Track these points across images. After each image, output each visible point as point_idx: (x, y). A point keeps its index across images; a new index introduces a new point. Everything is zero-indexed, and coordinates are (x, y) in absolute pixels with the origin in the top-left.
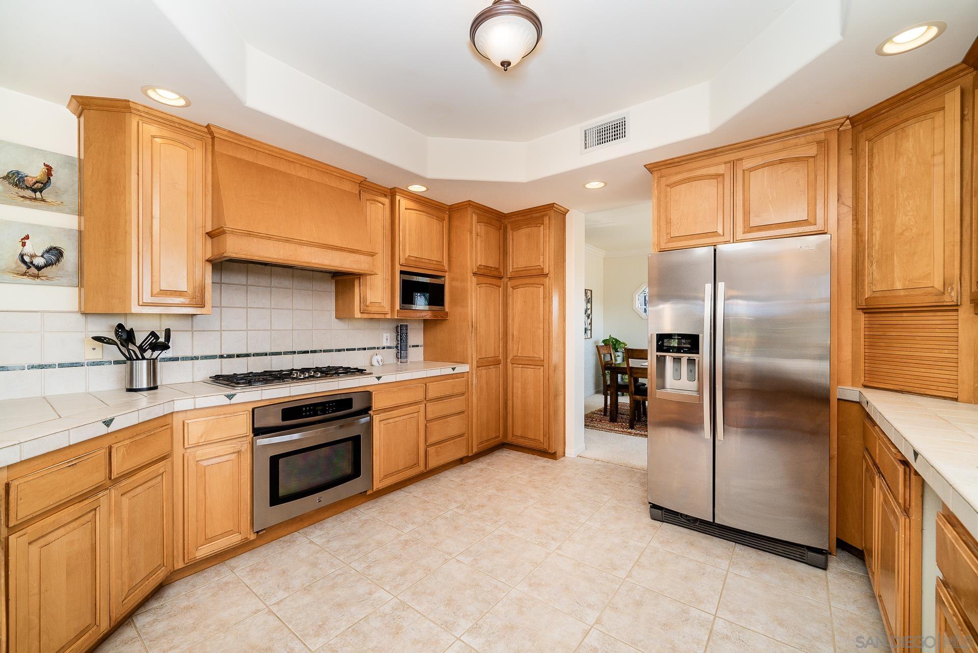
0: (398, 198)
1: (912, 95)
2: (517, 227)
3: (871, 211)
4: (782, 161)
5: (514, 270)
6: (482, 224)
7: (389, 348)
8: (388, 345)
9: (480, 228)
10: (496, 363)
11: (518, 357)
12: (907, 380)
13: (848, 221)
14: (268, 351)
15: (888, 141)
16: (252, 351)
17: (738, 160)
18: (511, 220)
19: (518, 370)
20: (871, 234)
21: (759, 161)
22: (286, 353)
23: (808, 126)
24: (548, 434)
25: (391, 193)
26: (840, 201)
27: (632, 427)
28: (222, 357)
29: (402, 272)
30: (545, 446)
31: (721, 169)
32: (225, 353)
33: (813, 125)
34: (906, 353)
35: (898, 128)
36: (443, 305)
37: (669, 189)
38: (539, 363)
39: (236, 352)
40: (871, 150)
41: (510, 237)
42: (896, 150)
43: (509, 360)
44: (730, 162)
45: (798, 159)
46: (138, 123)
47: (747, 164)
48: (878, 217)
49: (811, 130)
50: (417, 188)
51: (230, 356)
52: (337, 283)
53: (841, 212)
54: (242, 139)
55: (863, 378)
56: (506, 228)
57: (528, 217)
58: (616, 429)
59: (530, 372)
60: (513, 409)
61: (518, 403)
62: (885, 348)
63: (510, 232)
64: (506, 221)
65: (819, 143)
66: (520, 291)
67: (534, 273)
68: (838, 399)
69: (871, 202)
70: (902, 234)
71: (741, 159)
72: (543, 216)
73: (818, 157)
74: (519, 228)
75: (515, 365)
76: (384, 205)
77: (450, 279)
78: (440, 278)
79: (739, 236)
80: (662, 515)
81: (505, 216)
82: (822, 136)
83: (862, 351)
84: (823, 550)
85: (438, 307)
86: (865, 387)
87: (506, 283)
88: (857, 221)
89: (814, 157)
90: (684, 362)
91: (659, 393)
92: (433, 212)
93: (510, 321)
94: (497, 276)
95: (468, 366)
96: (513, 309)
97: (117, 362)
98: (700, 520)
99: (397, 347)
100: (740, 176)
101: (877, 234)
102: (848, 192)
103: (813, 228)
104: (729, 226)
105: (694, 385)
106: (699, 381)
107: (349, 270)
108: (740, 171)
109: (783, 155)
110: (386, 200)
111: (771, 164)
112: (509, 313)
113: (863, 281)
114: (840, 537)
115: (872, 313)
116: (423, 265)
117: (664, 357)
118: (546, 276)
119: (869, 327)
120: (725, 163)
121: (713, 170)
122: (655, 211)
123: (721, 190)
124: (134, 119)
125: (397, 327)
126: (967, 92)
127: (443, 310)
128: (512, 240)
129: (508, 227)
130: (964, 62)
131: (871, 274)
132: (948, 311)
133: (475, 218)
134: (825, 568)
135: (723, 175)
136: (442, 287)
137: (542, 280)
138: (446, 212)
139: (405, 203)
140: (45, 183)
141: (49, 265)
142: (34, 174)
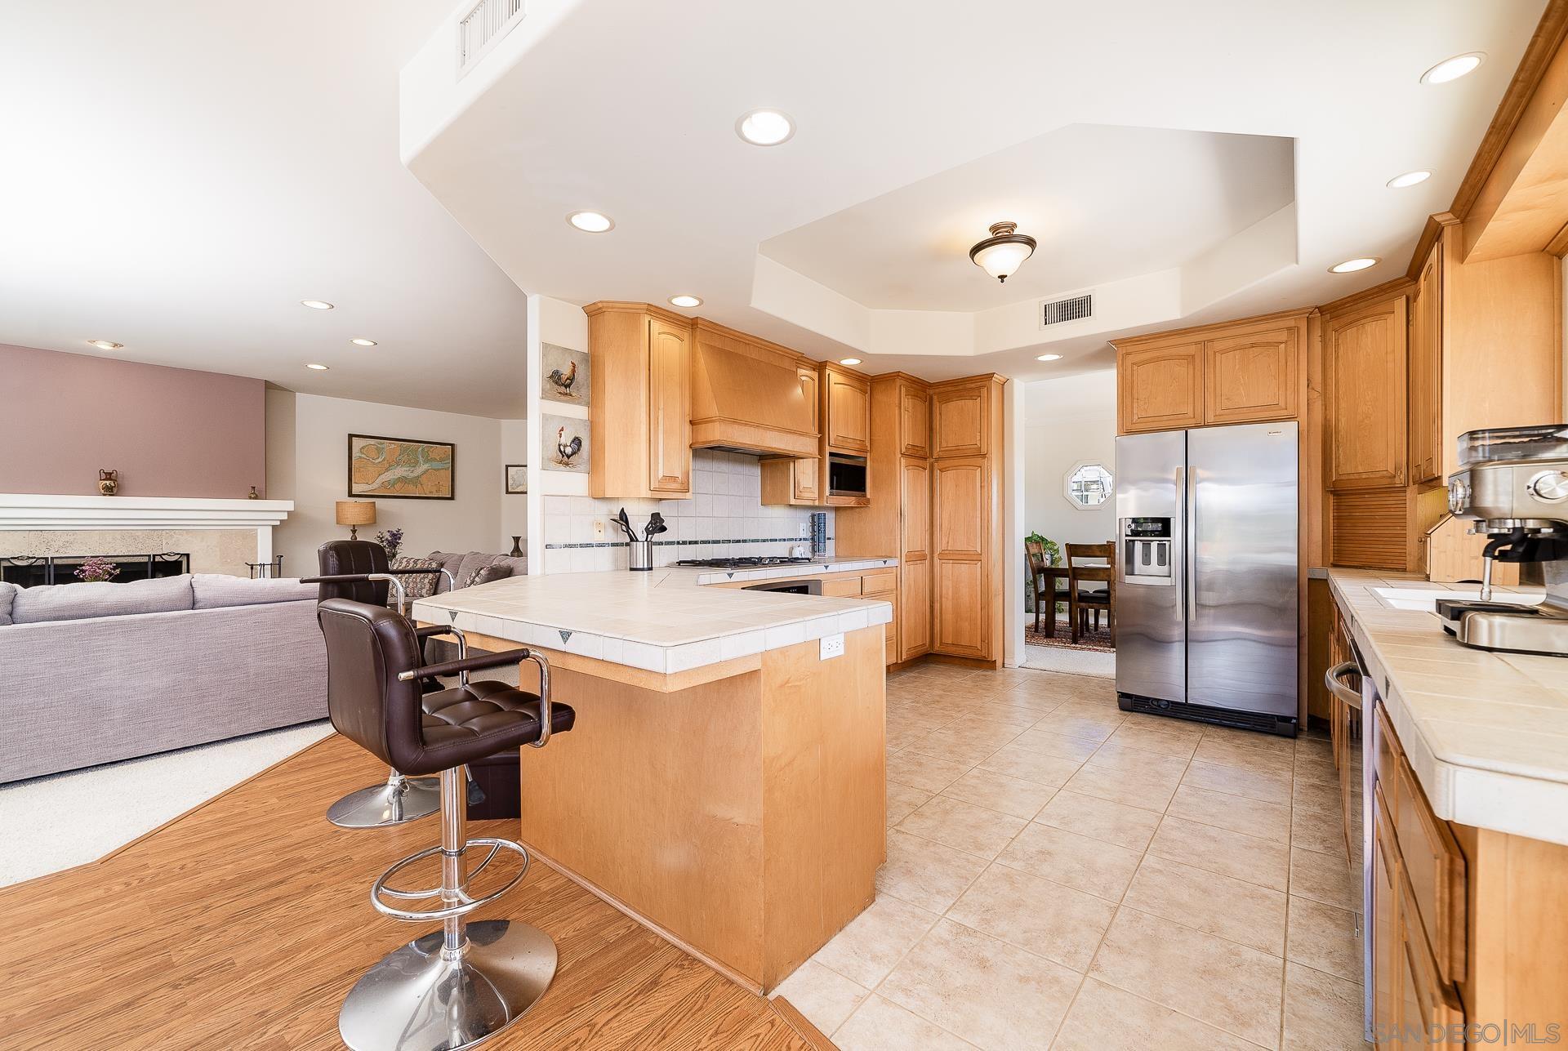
0: (827, 372)
1: (1369, 295)
2: (946, 399)
3: (1337, 398)
4: (1253, 345)
5: (942, 449)
6: (910, 397)
7: (805, 539)
8: (805, 536)
9: (907, 402)
10: (922, 558)
11: (947, 552)
12: (1369, 557)
13: (1318, 405)
14: (710, 539)
15: (1350, 333)
16: (699, 539)
17: (1209, 341)
18: (937, 391)
19: (948, 568)
20: (1337, 420)
21: (1230, 343)
22: (724, 542)
23: (1278, 313)
24: (986, 639)
25: (820, 367)
26: (1310, 387)
27: (1075, 641)
28: (678, 543)
29: (831, 454)
30: (984, 653)
31: (1192, 349)
32: (681, 539)
33: (1283, 312)
34: (1368, 532)
35: (1358, 323)
36: (864, 490)
37: (1135, 367)
38: (975, 558)
39: (688, 539)
40: (1337, 340)
41: (937, 409)
42: (1357, 344)
43: (936, 555)
44: (1199, 343)
45: (1268, 344)
46: (650, 322)
47: (1218, 345)
48: (1343, 405)
49: (1281, 317)
50: (851, 362)
51: (684, 543)
52: (762, 466)
53: (1311, 397)
54: (717, 328)
55: (1332, 558)
56: (931, 399)
57: (960, 387)
58: (1056, 644)
59: (964, 569)
60: (941, 613)
61: (948, 605)
62: (1352, 528)
63: (936, 405)
64: (931, 392)
65: (1289, 329)
66: (950, 474)
67: (970, 452)
68: (1308, 576)
69: (1337, 390)
70: (1363, 421)
71: (1211, 341)
72: (980, 388)
73: (1289, 343)
74: (948, 401)
75: (944, 561)
76: (813, 380)
77: (872, 460)
78: (861, 460)
79: (1210, 419)
80: (1132, 704)
81: (931, 385)
82: (1292, 323)
83: (1331, 531)
84: (1292, 718)
85: (860, 493)
86: (1335, 566)
87: (932, 466)
88: (1325, 407)
89: (1286, 342)
90: (1154, 546)
91: (1129, 579)
92: (856, 384)
93: (937, 509)
94: (925, 456)
95: (898, 560)
96: (941, 495)
97: (613, 545)
98: (1172, 702)
99: (813, 539)
100: (1211, 358)
101: (1343, 420)
102: (1317, 378)
103: (1284, 413)
104: (1199, 410)
105: (1165, 569)
106: (1170, 564)
107: (797, 454)
108: (1211, 353)
109: (1253, 339)
110: (815, 375)
111: (1243, 348)
112: (937, 500)
113: (1331, 463)
114: (1311, 713)
115: (1338, 495)
116: (849, 445)
117: (1134, 541)
118: (984, 456)
119: (1338, 508)
120: (1196, 343)
121: (1182, 351)
122: (1120, 390)
123: (1191, 372)
124: (647, 318)
125: (813, 516)
126: (1411, 301)
127: (865, 496)
128: (940, 414)
129: (935, 397)
130: (1407, 276)
131: (1337, 458)
132: (1399, 492)
133: (903, 389)
134: (1294, 737)
135: (1193, 356)
136: (863, 469)
137: (979, 461)
138: (869, 383)
139: (834, 377)
140: (572, 379)
141: (573, 453)
142: (566, 371)
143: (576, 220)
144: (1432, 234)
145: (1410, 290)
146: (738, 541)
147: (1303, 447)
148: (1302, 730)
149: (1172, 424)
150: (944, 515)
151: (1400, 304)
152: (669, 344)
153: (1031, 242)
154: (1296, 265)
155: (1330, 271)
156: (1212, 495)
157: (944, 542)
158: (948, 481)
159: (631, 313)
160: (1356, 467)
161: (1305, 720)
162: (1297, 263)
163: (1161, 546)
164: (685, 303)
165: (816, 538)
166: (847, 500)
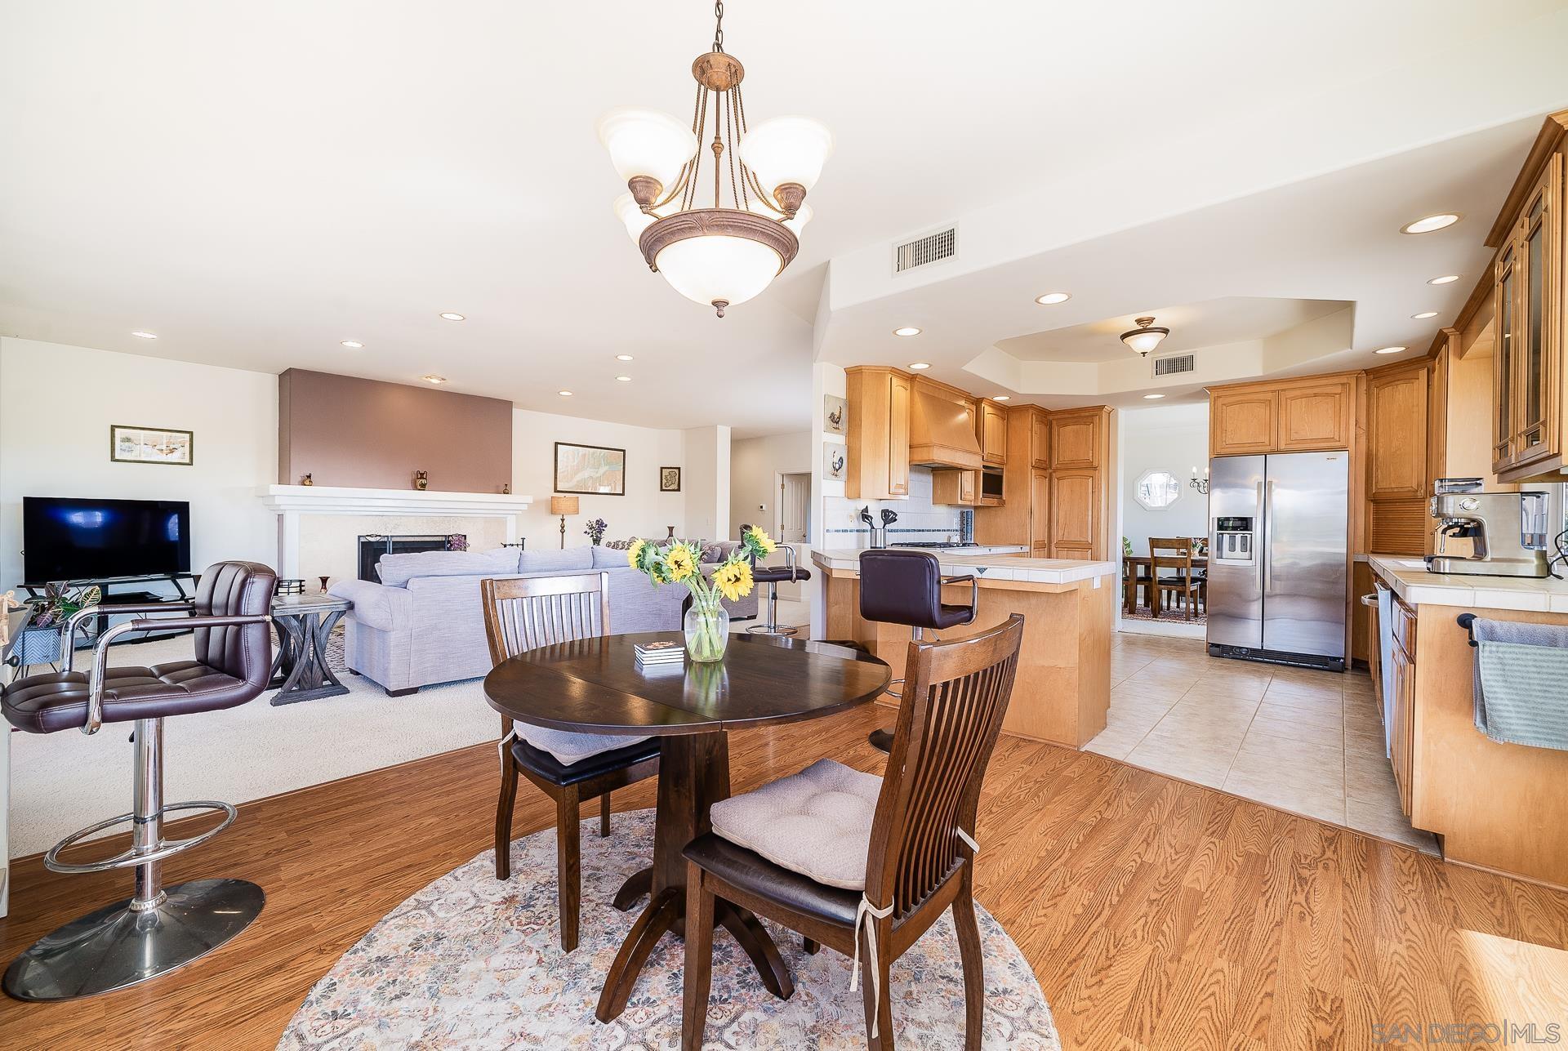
0: (984, 405)
1: (1402, 365)
2: (1064, 423)
3: (1377, 435)
4: (1315, 395)
5: (1059, 462)
8: (958, 528)
9: (1036, 427)
10: (1043, 546)
11: (1063, 541)
12: (1399, 546)
13: (1363, 440)
17: (1282, 390)
18: (1056, 417)
21: (1299, 393)
23: (1335, 373)
25: (977, 402)
26: (1358, 424)
29: (984, 467)
31: (1269, 396)
33: (1338, 373)
34: (1397, 529)
35: (1393, 384)
36: (1001, 494)
37: (1224, 407)
38: (1086, 545)
40: (1378, 394)
41: (1055, 433)
42: (1393, 398)
43: (1053, 545)
44: (1275, 391)
45: (1327, 395)
46: (891, 379)
47: (1289, 394)
48: (1381, 440)
49: (1337, 376)
50: (999, 398)
52: (935, 476)
53: (1358, 433)
55: (1371, 547)
56: (1051, 425)
57: (1076, 415)
59: (1077, 555)
62: (1388, 526)
63: (1055, 428)
64: (1051, 418)
65: (1342, 384)
66: (1065, 482)
67: (1083, 465)
68: (1354, 562)
69: (1377, 429)
70: (1395, 452)
71: (1284, 390)
72: (1093, 416)
73: (1342, 394)
74: (1065, 425)
75: (1059, 549)
76: (973, 411)
77: (1008, 471)
78: (999, 470)
79: (1282, 447)
80: (1219, 651)
81: (1051, 413)
82: (1345, 381)
83: (1372, 528)
84: (1339, 659)
85: (998, 496)
86: (1373, 553)
87: (1051, 474)
88: (1368, 440)
89: (1340, 394)
90: (1238, 537)
91: (1219, 561)
92: (999, 413)
93: (1055, 509)
94: (1046, 468)
95: (1028, 548)
96: (1058, 498)
97: (857, 531)
98: (1251, 649)
99: (962, 530)
100: (1283, 403)
101: (1381, 451)
102: (1363, 420)
103: (1338, 444)
104: (1274, 439)
105: (1247, 554)
106: (1251, 551)
107: (964, 467)
108: (1283, 399)
109: (1316, 391)
110: (974, 408)
111: (1307, 396)
112: (1055, 501)
113: (1372, 481)
114: (1354, 657)
115: (1376, 503)
116: (994, 460)
117: (1222, 534)
118: (1095, 468)
119: (1376, 512)
120: (1272, 391)
121: (1261, 396)
122: (1212, 423)
123: (1268, 412)
124: (890, 376)
125: (962, 513)
126: (1431, 373)
127: (1001, 498)
128: (1059, 435)
129: (1054, 423)
130: (1428, 355)
131: (1377, 477)
132: (1420, 501)
133: (1034, 418)
134: (1342, 672)
135: (1270, 401)
136: (1001, 478)
137: (1091, 472)
138: (1006, 412)
139: (987, 409)
140: (839, 418)
141: (840, 468)
142: (837, 413)
143: (898, 332)
144: (1441, 339)
145: (1430, 364)
146: (920, 531)
147: (1353, 469)
148: (1347, 669)
149: (1252, 449)
150: (1061, 513)
151: (1423, 373)
152: (900, 392)
153: (1166, 331)
154: (1350, 350)
155: (1374, 352)
156: (1285, 499)
157: (1060, 533)
158: (1064, 488)
159: (879, 373)
160: (1390, 484)
161: (1349, 662)
162: (1351, 348)
163: (1244, 538)
164: (919, 367)
165: (965, 530)
166: (991, 501)
